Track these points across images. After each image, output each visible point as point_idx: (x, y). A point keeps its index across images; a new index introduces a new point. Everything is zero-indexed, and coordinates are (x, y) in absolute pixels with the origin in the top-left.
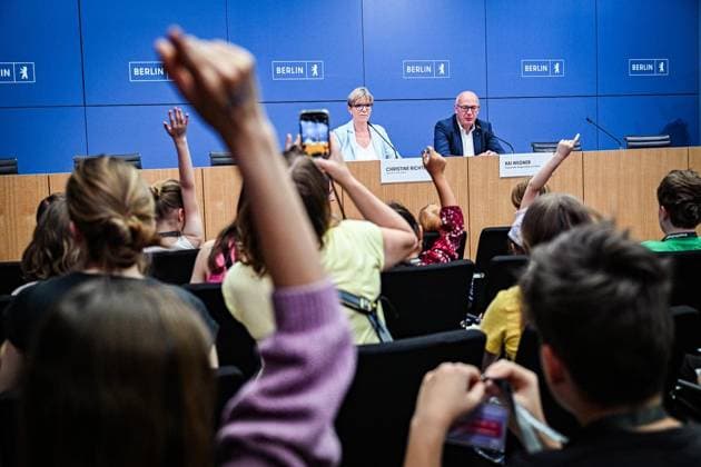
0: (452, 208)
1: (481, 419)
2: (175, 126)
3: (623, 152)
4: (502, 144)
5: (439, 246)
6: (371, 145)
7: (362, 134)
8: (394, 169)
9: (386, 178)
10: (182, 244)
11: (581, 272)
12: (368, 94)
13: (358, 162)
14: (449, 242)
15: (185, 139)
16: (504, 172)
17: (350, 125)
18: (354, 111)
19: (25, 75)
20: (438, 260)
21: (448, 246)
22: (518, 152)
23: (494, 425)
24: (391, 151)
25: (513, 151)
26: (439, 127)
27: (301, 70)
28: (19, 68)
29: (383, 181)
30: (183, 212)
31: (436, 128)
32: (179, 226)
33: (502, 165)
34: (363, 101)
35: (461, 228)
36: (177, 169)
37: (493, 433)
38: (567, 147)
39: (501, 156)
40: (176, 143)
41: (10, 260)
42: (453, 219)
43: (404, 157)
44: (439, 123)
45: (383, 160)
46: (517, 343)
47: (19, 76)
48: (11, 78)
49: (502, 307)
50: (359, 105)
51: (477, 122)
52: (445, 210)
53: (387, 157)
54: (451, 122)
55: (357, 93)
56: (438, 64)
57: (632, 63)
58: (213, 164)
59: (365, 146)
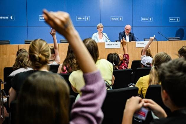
0: (127, 54)
1: (141, 111)
2: (53, 32)
3: (168, 41)
4: (136, 39)
5: (123, 65)
6: (103, 38)
7: (100, 35)
8: (109, 45)
9: (106, 47)
10: (55, 63)
11: (176, 71)
12: (102, 25)
13: (99, 43)
14: (125, 64)
15: (55, 36)
16: (137, 46)
17: (97, 33)
18: (98, 29)
19: (12, 18)
20: (123, 69)
21: (125, 65)
22: (141, 41)
23: (144, 113)
24: (108, 40)
25: (139, 40)
26: (120, 34)
27: (84, 18)
28: (10, 16)
29: (106, 48)
30: (55, 55)
31: (119, 34)
32: (54, 58)
33: (137, 44)
34: (100, 27)
35: (129, 60)
36: (53, 44)
37: (143, 115)
38: (152, 39)
39: (136, 42)
40: (53, 37)
41: (9, 67)
42: (127, 57)
43: (111, 42)
44: (120, 33)
45: (106, 42)
46: (146, 91)
47: (10, 19)
48: (8, 19)
49: (141, 82)
50: (99, 28)
51: (130, 33)
52: (125, 55)
53: (107, 42)
54: (123, 32)
55: (99, 25)
56: (120, 18)
57: (170, 18)
58: (61, 43)
59: (101, 39)
